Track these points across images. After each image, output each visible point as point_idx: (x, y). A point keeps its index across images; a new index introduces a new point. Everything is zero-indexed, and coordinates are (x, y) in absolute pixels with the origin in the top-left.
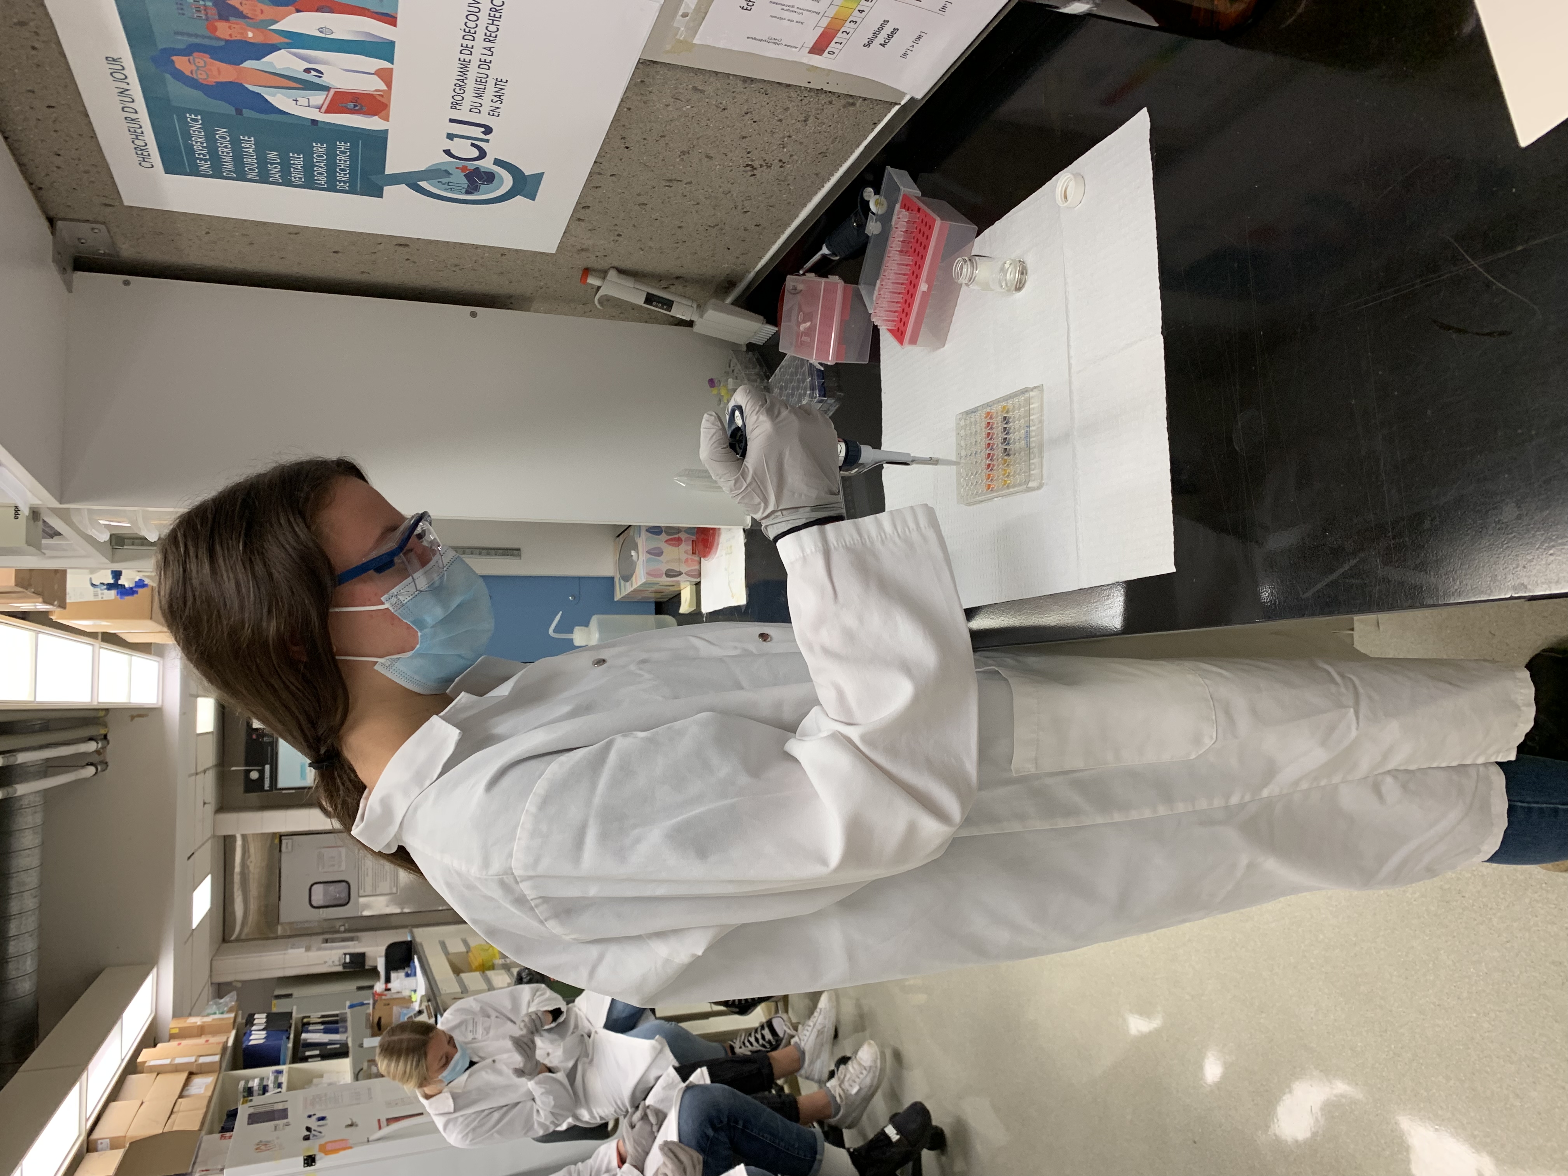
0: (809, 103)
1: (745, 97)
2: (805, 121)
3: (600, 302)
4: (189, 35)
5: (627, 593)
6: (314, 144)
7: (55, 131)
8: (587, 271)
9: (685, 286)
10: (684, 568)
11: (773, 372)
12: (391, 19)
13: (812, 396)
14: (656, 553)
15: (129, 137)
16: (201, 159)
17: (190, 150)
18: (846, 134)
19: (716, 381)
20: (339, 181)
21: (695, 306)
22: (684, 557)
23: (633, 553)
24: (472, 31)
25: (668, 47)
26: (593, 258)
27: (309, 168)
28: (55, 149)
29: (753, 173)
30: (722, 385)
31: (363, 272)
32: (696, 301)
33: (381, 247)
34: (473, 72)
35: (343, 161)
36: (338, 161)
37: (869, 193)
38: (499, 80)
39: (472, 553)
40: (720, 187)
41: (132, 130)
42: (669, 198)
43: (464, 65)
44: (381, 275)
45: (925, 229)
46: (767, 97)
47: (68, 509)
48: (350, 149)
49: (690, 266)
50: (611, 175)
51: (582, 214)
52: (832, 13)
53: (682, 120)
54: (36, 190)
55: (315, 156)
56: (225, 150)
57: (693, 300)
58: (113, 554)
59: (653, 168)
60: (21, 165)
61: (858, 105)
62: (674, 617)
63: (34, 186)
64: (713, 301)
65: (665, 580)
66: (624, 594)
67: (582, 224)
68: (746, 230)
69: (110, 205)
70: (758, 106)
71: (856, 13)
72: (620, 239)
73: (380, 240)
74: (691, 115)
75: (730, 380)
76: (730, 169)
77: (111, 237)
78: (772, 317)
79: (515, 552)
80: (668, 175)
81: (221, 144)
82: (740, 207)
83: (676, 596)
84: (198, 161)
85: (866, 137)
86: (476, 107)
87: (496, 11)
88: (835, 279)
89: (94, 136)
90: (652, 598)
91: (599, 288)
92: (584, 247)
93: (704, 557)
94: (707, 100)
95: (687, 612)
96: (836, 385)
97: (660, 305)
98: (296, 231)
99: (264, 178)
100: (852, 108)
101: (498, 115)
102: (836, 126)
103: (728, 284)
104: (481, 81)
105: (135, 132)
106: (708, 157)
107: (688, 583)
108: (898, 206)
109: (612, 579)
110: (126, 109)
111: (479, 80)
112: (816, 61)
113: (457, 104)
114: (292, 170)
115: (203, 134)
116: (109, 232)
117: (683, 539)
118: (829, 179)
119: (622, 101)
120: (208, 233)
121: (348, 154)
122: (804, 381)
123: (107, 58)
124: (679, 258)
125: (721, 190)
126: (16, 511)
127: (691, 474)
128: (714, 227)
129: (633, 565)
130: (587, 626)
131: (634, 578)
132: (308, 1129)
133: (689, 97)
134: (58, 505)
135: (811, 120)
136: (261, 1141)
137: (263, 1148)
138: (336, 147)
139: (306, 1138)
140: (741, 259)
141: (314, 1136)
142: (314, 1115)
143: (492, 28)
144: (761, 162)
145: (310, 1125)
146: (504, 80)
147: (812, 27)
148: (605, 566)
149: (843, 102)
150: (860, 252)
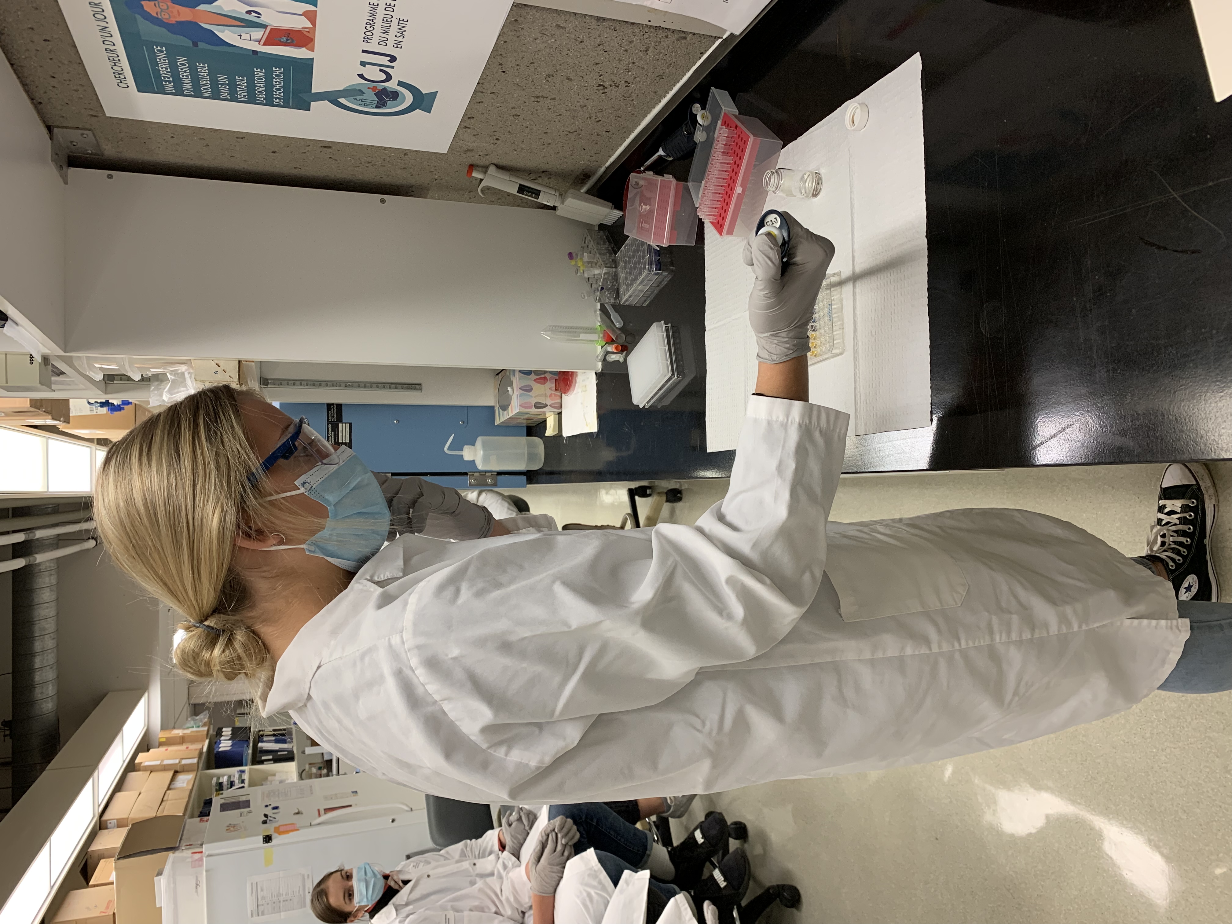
0: (650, 37)
1: (598, 33)
2: (646, 51)
3: (482, 191)
5: (505, 419)
6: (255, 69)
7: (51, 59)
8: (472, 167)
9: (550, 178)
10: (549, 402)
11: (619, 248)
13: (650, 270)
14: (527, 389)
15: (109, 64)
16: (166, 81)
17: (158, 75)
18: (678, 61)
19: (574, 255)
20: (275, 98)
21: (557, 194)
22: (549, 392)
23: (509, 389)
26: (477, 156)
27: (251, 87)
28: (51, 73)
29: (604, 91)
30: (579, 257)
31: (295, 168)
32: (559, 190)
33: (309, 149)
34: (381, 13)
35: (278, 82)
36: (274, 83)
37: (696, 108)
38: (401, 19)
39: (384, 387)
40: (578, 102)
41: (111, 58)
42: (537, 110)
43: (374, 9)
44: (310, 170)
45: (741, 143)
46: (616, 32)
47: (71, 356)
48: (284, 73)
49: (553, 162)
50: (491, 93)
51: (468, 123)
53: (548, 50)
54: (37, 104)
55: (256, 78)
56: (185, 74)
57: (556, 191)
58: (106, 387)
59: (524, 88)
60: (24, 85)
61: (688, 39)
62: (541, 438)
63: (35, 102)
64: (572, 191)
65: (534, 410)
66: (502, 420)
67: (469, 131)
68: (598, 135)
69: (95, 116)
70: (609, 39)
72: (498, 142)
73: (308, 143)
74: (555, 46)
76: (586, 88)
77: (97, 140)
78: (619, 203)
79: (417, 386)
80: (536, 93)
81: (182, 69)
82: (594, 118)
83: (543, 423)
84: (164, 83)
85: (694, 63)
86: (383, 41)
88: (669, 177)
89: (81, 63)
90: (523, 423)
91: (481, 180)
92: (469, 148)
93: (565, 393)
94: (567, 35)
95: (551, 435)
96: (669, 260)
97: (530, 194)
98: (241, 137)
99: (216, 95)
100: (683, 41)
101: (401, 48)
102: (671, 55)
103: (585, 176)
104: (387, 21)
105: (114, 60)
107: (552, 413)
108: (720, 122)
109: (492, 408)
110: (105, 42)
111: (385, 19)
112: (656, 4)
113: (368, 38)
114: (238, 89)
115: (167, 61)
116: (95, 136)
117: (548, 378)
118: (665, 96)
119: (499, 36)
120: (173, 137)
121: (282, 77)
122: (644, 257)
123: (90, 3)
124: (545, 156)
125: (579, 104)
126: (31, 358)
127: (555, 329)
128: (572, 133)
129: (509, 398)
130: (474, 445)
131: (510, 408)
132: (266, 816)
133: (553, 32)
134: (62, 354)
135: (651, 50)
136: (230, 824)
137: (232, 829)
138: (272, 72)
139: (265, 822)
140: (594, 158)
141: (270, 820)
142: (270, 805)
144: (611, 83)
145: (267, 813)
146: (405, 19)
148: (488, 398)
149: (676, 36)
150: (689, 156)
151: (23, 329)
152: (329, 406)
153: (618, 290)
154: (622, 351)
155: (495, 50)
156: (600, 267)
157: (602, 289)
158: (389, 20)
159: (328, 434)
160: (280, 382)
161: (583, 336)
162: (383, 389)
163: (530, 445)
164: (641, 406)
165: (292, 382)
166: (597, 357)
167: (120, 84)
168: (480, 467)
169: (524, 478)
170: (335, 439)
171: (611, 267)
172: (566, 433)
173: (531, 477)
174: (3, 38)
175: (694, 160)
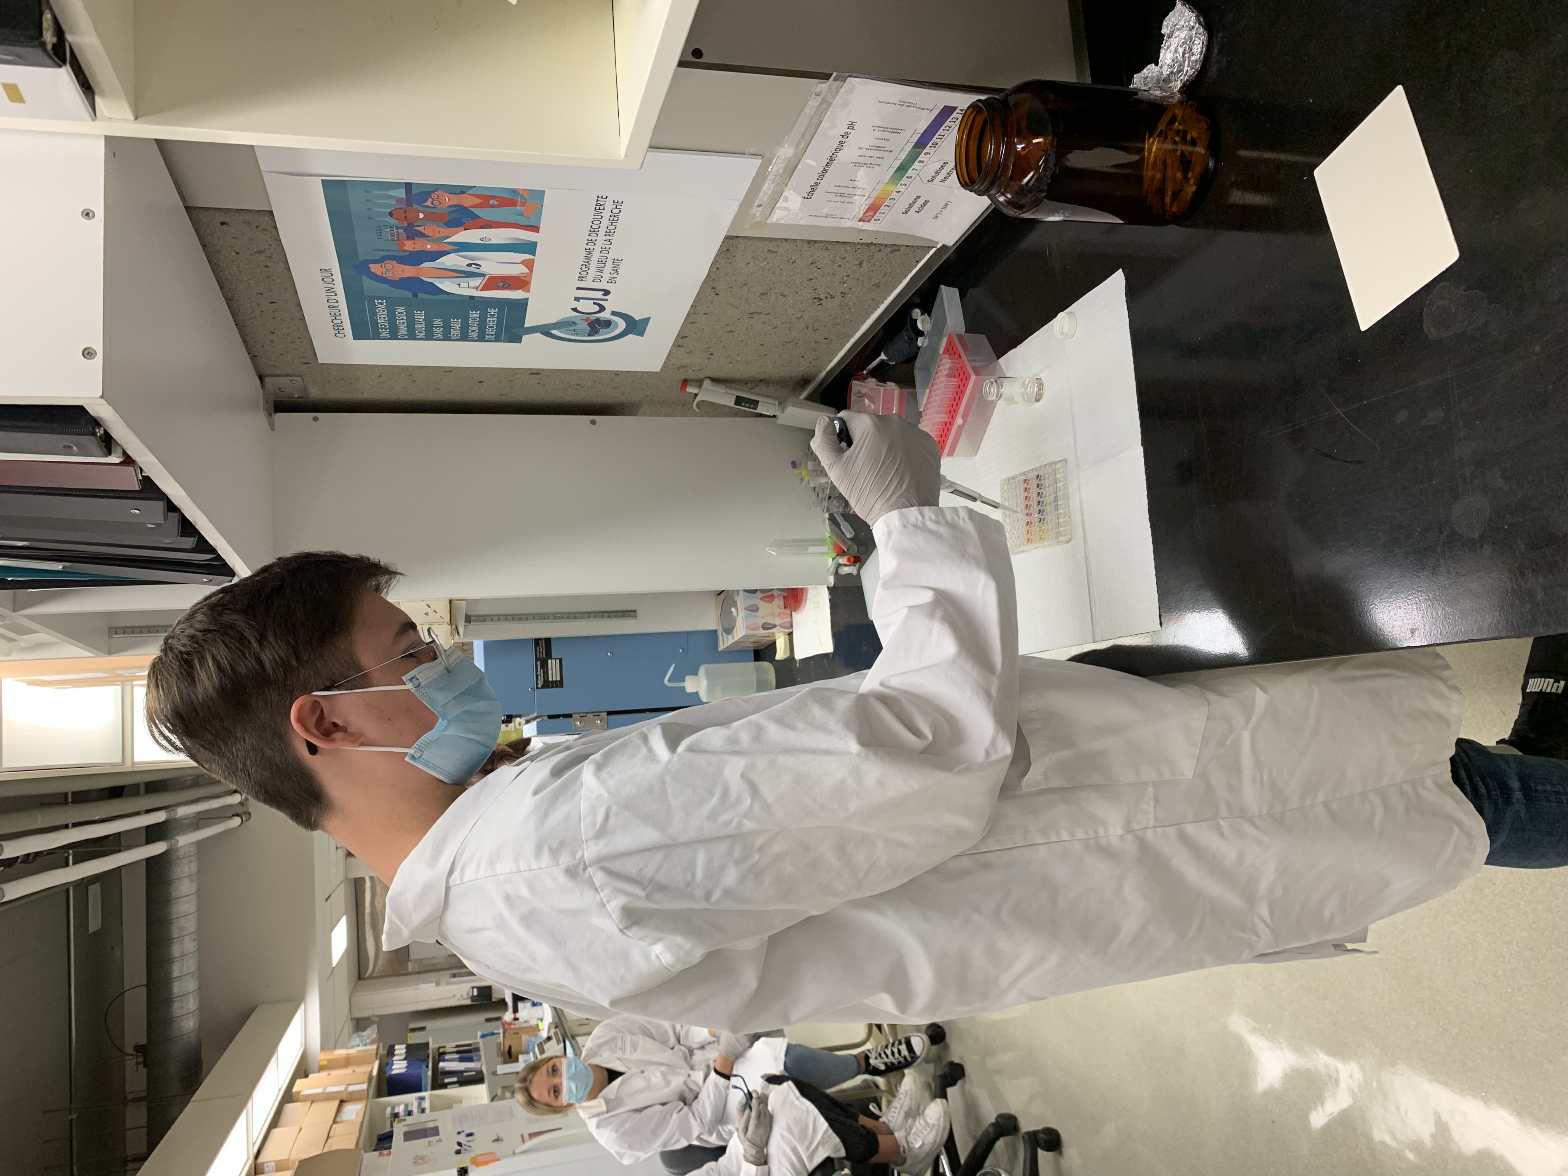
0: (862, 253)
1: (811, 253)
2: (860, 264)
3: (697, 405)
5: (729, 644)
6: (471, 312)
7: (274, 318)
8: (686, 382)
9: (768, 388)
10: (777, 622)
12: (535, 229)
14: (753, 609)
15: (330, 318)
16: (382, 329)
17: (375, 323)
18: (894, 271)
19: (797, 463)
20: (487, 334)
21: (777, 403)
22: (777, 611)
23: (733, 610)
24: (596, 230)
25: (747, 226)
26: (690, 372)
27: (465, 327)
28: (272, 330)
29: (819, 303)
30: (803, 466)
31: (501, 395)
32: (777, 399)
33: (516, 376)
34: (596, 256)
35: (492, 321)
36: (488, 322)
37: (916, 313)
38: (616, 259)
39: (595, 617)
40: (793, 314)
41: (333, 313)
42: (751, 325)
43: (589, 252)
44: (516, 395)
46: (827, 252)
48: (498, 313)
49: (771, 371)
50: (705, 313)
51: (681, 342)
52: (875, 194)
53: (761, 272)
54: (253, 357)
55: (470, 319)
56: (402, 321)
57: (775, 398)
59: (738, 306)
60: (246, 342)
61: (902, 251)
62: (771, 662)
63: (252, 355)
64: (791, 397)
65: (762, 632)
66: (726, 645)
67: (682, 349)
68: (816, 342)
69: (308, 363)
70: (821, 257)
71: (894, 193)
72: (713, 357)
73: (516, 370)
74: (767, 269)
76: (801, 302)
77: (304, 385)
79: (631, 613)
80: (750, 310)
81: (399, 318)
82: (810, 327)
83: (772, 644)
84: (380, 330)
85: (910, 271)
86: (597, 279)
87: (615, 216)
88: (891, 385)
89: (303, 320)
90: (750, 647)
91: (696, 395)
92: (683, 365)
93: (795, 611)
94: (780, 258)
95: (782, 659)
97: (748, 405)
98: (449, 371)
99: (429, 336)
100: (897, 253)
101: (615, 283)
102: (886, 266)
103: (804, 382)
105: (336, 315)
106: (783, 295)
107: (782, 633)
109: (715, 631)
110: (330, 301)
111: (600, 261)
112: (866, 226)
113: (583, 278)
114: (452, 330)
115: (386, 312)
116: (303, 381)
117: (776, 595)
118: (883, 302)
119: (712, 265)
120: (380, 376)
121: (496, 316)
123: (321, 270)
124: (761, 366)
125: (795, 317)
127: (780, 544)
128: (789, 343)
129: (734, 620)
130: (696, 674)
131: (735, 631)
132: (459, 1144)
133: (765, 257)
135: (864, 264)
136: (417, 1156)
137: (420, 1161)
138: (487, 312)
139: (458, 1152)
140: (814, 364)
141: (465, 1150)
142: (463, 1131)
143: (611, 227)
144: (826, 295)
145: (460, 1141)
146: (620, 259)
147: (860, 205)
148: (709, 621)
149: (889, 249)
150: (913, 358)
152: (537, 641)
154: (855, 562)
155: (708, 275)
157: (830, 498)
158: (604, 261)
159: (537, 671)
160: (483, 618)
161: (811, 549)
162: (595, 619)
163: (759, 672)
165: (497, 618)
166: (828, 570)
167: (338, 335)
170: (544, 677)
172: (799, 655)
174: (231, 303)
175: (918, 363)
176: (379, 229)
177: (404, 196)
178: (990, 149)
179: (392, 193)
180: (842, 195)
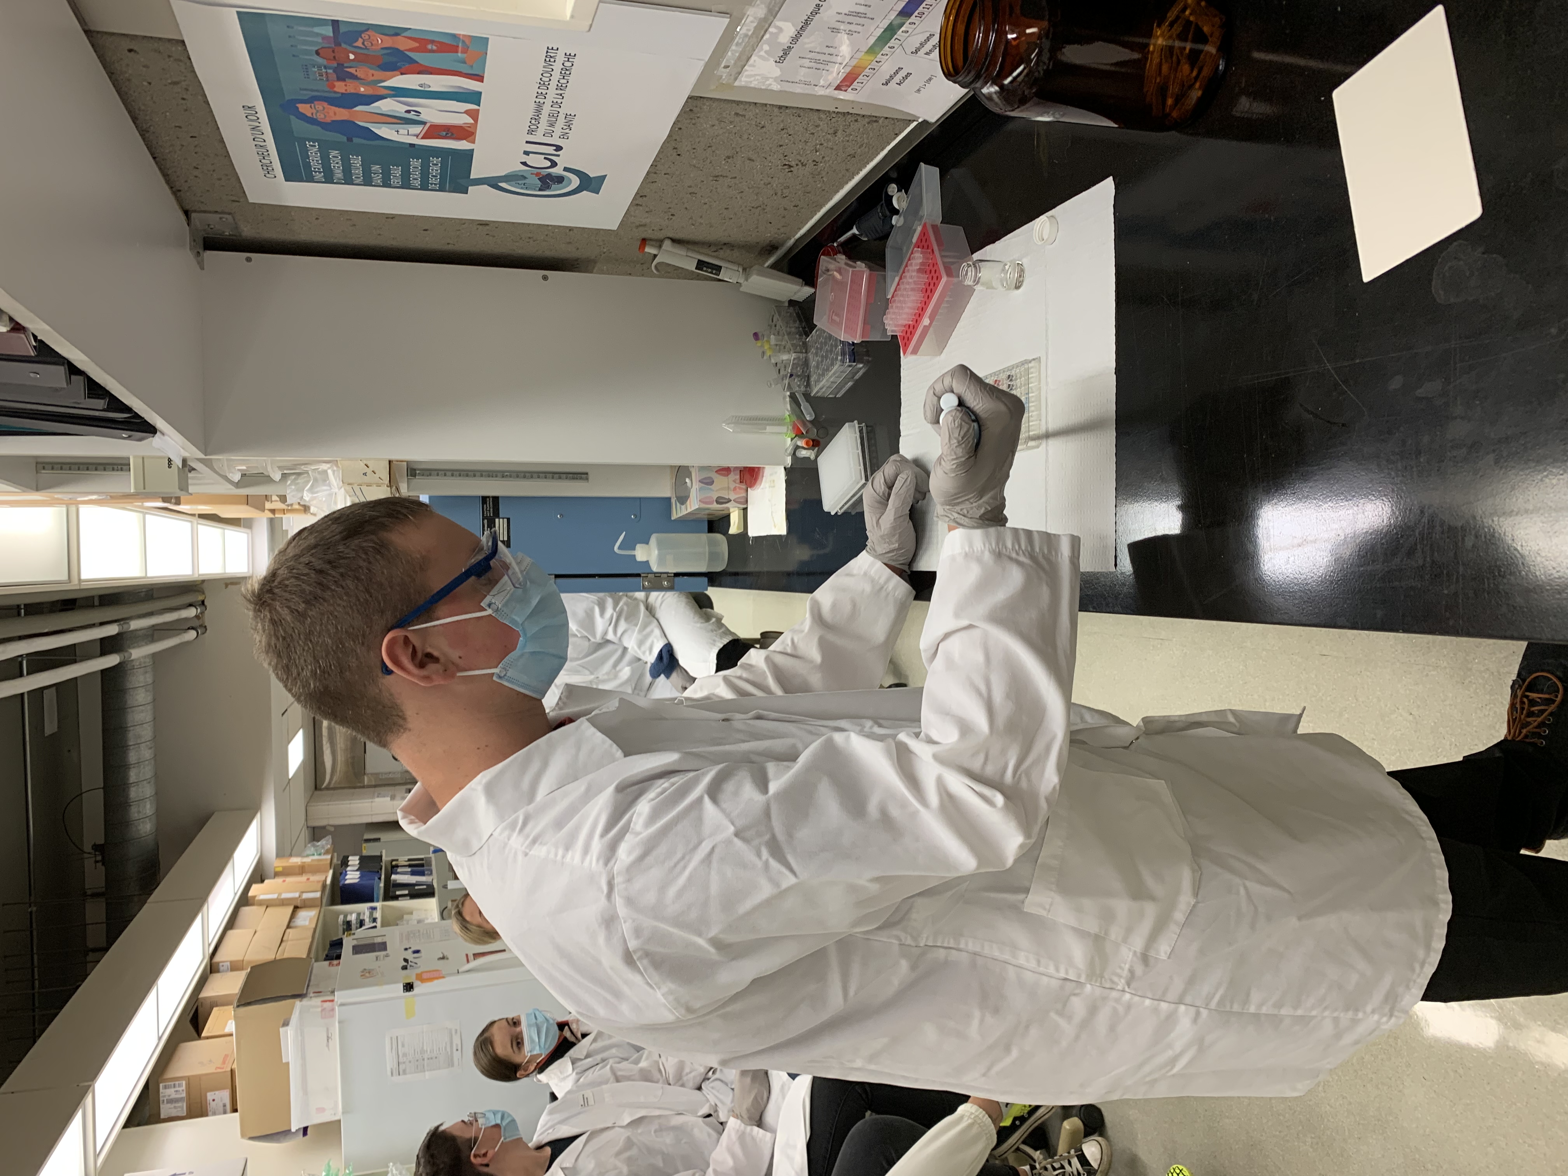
0: (837, 121)
1: (782, 119)
2: (834, 134)
3: (656, 267)
4: (312, 90)
5: (683, 514)
6: (411, 160)
7: (196, 153)
8: (644, 241)
9: (732, 252)
10: (732, 496)
11: (811, 333)
12: (480, 78)
13: (843, 361)
14: (709, 483)
15: (258, 158)
16: (316, 172)
17: (308, 166)
18: (871, 142)
19: (760, 335)
20: (430, 183)
21: (741, 270)
22: (732, 485)
23: (687, 480)
24: (547, 83)
25: (713, 87)
26: (650, 231)
27: (406, 175)
28: (195, 165)
29: (790, 170)
30: (765, 339)
31: (448, 244)
32: (742, 265)
33: (464, 226)
34: (546, 110)
35: (435, 170)
36: (431, 170)
37: (893, 188)
38: (568, 114)
39: (546, 477)
40: (761, 180)
41: (260, 153)
42: (716, 188)
43: (539, 106)
44: (464, 245)
46: (799, 119)
47: (211, 460)
48: (441, 162)
49: (735, 234)
50: (665, 174)
51: (640, 201)
52: (854, 62)
53: (727, 135)
54: (176, 192)
55: (411, 167)
56: (337, 165)
57: (739, 264)
59: (702, 168)
60: (165, 175)
61: (880, 122)
62: (724, 535)
63: (174, 189)
64: (756, 264)
65: (715, 506)
66: (680, 515)
67: (641, 208)
69: (237, 202)
70: (792, 124)
71: (874, 62)
72: (674, 218)
73: (464, 222)
74: (734, 132)
75: (772, 336)
76: (770, 168)
77: (235, 223)
78: (810, 279)
79: (583, 476)
80: (715, 173)
81: (334, 161)
82: (779, 193)
83: (726, 518)
84: (313, 172)
86: (549, 133)
87: (567, 70)
88: (861, 265)
89: (227, 155)
90: (705, 519)
91: (655, 256)
92: (642, 224)
93: (751, 487)
94: (747, 122)
95: (736, 533)
96: (865, 350)
97: (710, 270)
98: (391, 217)
99: (368, 182)
100: (875, 124)
101: (568, 138)
102: (862, 137)
103: (772, 248)
104: (553, 116)
105: (263, 154)
107: (736, 508)
109: (668, 500)
110: (256, 139)
111: (551, 115)
112: (841, 95)
113: (533, 132)
114: (392, 177)
115: (318, 154)
116: (234, 220)
117: (732, 473)
118: (858, 173)
119: (674, 123)
121: (440, 165)
122: (835, 348)
123: (243, 107)
124: (726, 230)
125: (762, 182)
126: (169, 462)
127: (738, 421)
128: (757, 208)
129: (688, 490)
130: (647, 543)
131: (688, 502)
132: (406, 960)
133: (732, 120)
134: (203, 456)
135: (839, 134)
136: (365, 969)
137: (367, 975)
138: (429, 161)
139: (404, 968)
140: (782, 230)
141: (411, 966)
142: (410, 948)
143: (562, 81)
144: (797, 162)
145: (407, 958)
146: (573, 114)
147: (836, 73)
148: (664, 489)
149: (867, 120)
150: (885, 237)
151: (169, 439)
152: (484, 499)
153: (809, 377)
154: (813, 447)
155: (669, 136)
156: (789, 352)
157: (791, 376)
158: (556, 115)
159: (484, 528)
160: (429, 473)
161: (769, 429)
162: (546, 480)
163: (711, 543)
164: (833, 513)
165: (443, 474)
166: (786, 450)
168: (655, 568)
169: (705, 580)
171: (802, 352)
173: (714, 579)
174: (147, 135)
175: (890, 242)
176: (306, 68)
177: (331, 35)
178: (979, 36)
179: (317, 30)
180: (817, 61)
